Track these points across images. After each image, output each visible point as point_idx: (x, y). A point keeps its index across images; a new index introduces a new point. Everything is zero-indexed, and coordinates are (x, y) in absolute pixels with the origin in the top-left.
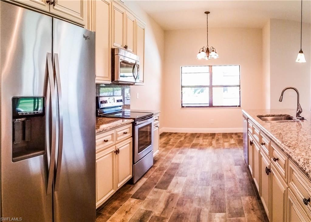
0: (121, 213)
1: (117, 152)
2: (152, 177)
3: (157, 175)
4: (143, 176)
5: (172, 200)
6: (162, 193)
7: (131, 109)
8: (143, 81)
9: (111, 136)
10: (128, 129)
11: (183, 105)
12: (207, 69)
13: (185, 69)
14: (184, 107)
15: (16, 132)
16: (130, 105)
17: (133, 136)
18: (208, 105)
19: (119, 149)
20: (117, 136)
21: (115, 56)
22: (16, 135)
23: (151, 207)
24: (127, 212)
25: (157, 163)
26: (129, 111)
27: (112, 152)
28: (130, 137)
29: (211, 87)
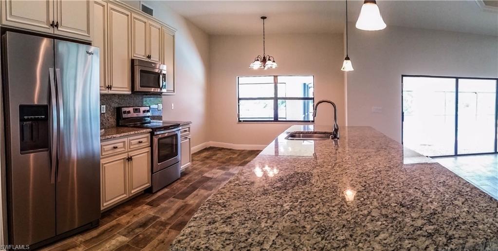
0: (129, 216)
1: (130, 159)
2: (174, 188)
3: (180, 187)
4: (166, 187)
5: (183, 209)
6: (177, 202)
7: (163, 120)
8: (174, 91)
9: (122, 144)
10: (146, 139)
11: (240, 119)
12: (271, 79)
13: (242, 80)
14: (241, 121)
15: (25, 133)
16: (162, 117)
17: (152, 146)
18: (273, 119)
19: (131, 157)
20: (130, 144)
21: (135, 67)
22: (25, 135)
23: (160, 213)
24: (134, 215)
25: (187, 176)
26: (162, 122)
27: (124, 159)
28: (148, 147)
29: (276, 99)
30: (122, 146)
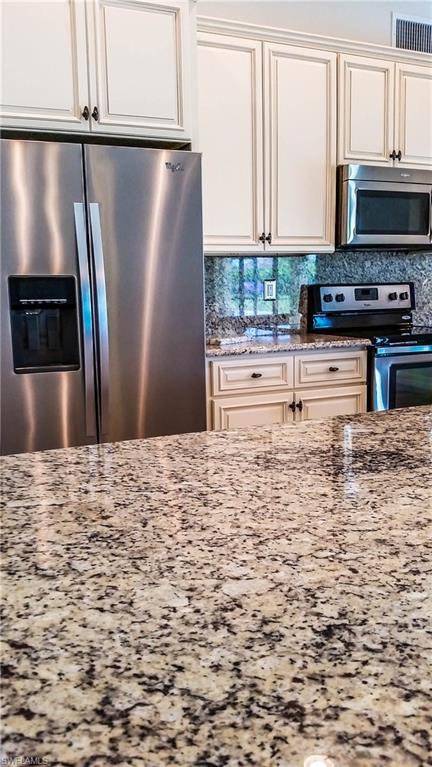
1: (296, 407)
9: (277, 368)
10: (351, 363)
17: (369, 381)
19: (302, 402)
20: (302, 372)
27: (279, 404)
28: (362, 383)
30: (279, 374)
